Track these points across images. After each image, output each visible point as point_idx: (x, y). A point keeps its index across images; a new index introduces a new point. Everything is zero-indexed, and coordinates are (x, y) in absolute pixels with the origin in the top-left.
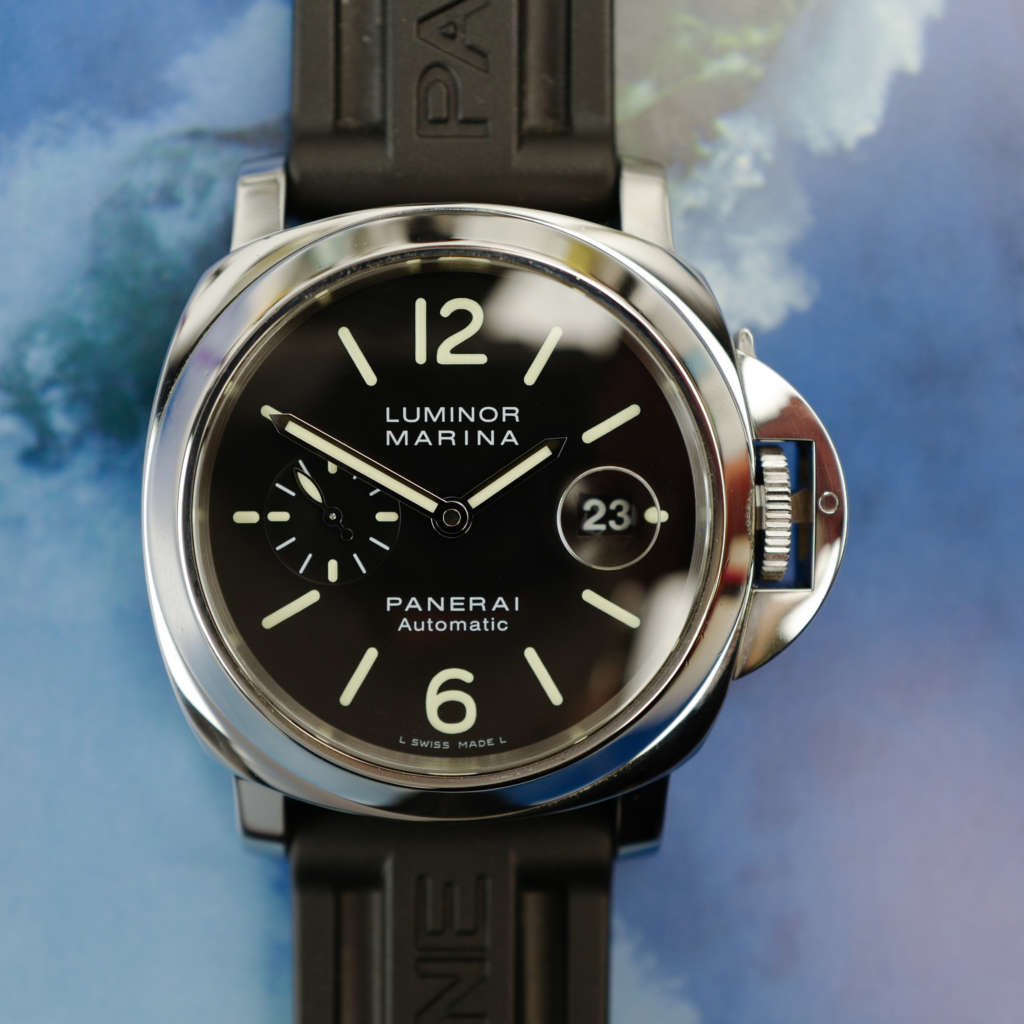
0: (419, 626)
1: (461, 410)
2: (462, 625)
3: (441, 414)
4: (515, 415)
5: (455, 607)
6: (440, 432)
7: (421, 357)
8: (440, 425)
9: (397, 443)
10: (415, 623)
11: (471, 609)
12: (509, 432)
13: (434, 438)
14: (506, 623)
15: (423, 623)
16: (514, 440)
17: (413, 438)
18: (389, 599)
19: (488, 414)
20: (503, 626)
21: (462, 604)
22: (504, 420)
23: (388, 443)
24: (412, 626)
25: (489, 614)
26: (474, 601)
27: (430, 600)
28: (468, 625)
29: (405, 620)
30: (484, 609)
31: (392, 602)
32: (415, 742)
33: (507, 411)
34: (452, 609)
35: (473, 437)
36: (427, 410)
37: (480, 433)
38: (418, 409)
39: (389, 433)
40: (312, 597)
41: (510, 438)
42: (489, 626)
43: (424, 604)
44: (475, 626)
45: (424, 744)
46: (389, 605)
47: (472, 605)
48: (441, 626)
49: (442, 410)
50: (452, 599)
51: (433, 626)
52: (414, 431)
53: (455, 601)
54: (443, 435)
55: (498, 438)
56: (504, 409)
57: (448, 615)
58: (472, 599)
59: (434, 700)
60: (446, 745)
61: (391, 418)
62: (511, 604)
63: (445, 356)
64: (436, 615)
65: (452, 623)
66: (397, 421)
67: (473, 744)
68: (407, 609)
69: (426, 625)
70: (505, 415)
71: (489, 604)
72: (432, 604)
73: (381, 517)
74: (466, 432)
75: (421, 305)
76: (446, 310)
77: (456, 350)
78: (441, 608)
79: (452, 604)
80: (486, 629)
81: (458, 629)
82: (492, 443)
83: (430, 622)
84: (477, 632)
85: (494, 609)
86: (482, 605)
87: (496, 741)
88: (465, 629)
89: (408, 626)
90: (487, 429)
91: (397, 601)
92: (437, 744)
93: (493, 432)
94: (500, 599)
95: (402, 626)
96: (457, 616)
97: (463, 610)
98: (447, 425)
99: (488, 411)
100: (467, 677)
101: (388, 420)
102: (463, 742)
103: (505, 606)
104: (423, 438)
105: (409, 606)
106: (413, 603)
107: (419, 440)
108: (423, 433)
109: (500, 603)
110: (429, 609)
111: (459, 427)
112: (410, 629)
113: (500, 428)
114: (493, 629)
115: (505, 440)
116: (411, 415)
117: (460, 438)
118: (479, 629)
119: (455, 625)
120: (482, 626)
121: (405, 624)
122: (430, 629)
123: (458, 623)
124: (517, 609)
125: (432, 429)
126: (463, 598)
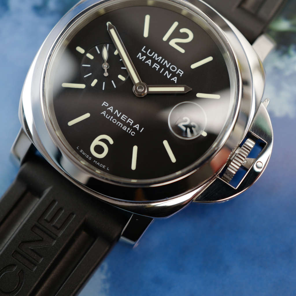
0: (108, 117)
1: (166, 61)
2: (121, 125)
3: (159, 59)
4: (181, 74)
5: (123, 118)
6: (155, 64)
7: (165, 39)
8: (157, 62)
9: (140, 58)
10: (107, 115)
11: (127, 122)
12: (176, 78)
13: (152, 64)
14: (135, 133)
15: (110, 116)
16: (176, 81)
17: (146, 60)
18: (105, 102)
19: (173, 68)
20: (133, 134)
21: (126, 119)
22: (177, 73)
23: (138, 57)
24: (106, 115)
25: (131, 127)
26: (130, 120)
27: (117, 111)
28: (123, 126)
29: (105, 112)
30: (131, 125)
31: (105, 104)
32: (81, 151)
33: (180, 71)
34: (121, 118)
35: (164, 72)
36: (156, 55)
37: (167, 72)
38: (154, 53)
39: (140, 54)
40: (82, 86)
41: (175, 79)
42: (129, 131)
43: (114, 111)
44: (125, 128)
45: (84, 154)
46: (103, 104)
47: (128, 121)
48: (114, 121)
49: (161, 58)
50: (124, 115)
51: (112, 119)
52: (148, 58)
53: (124, 116)
54: (156, 65)
55: (171, 77)
56: (179, 70)
57: (119, 119)
58: (129, 119)
59: (96, 142)
60: (90, 158)
61: (144, 50)
62: (140, 129)
63: (172, 43)
64: (115, 116)
65: (118, 122)
66: (145, 52)
67: (98, 164)
68: (108, 109)
69: (110, 118)
70: (178, 72)
71: (134, 124)
72: (116, 112)
73: (120, 77)
74: (163, 69)
75: (176, 24)
76: (182, 30)
77: (177, 44)
78: (118, 116)
79: (123, 117)
80: (127, 131)
81: (119, 125)
82: (168, 77)
83: (112, 117)
84: (124, 130)
85: (134, 127)
86: (131, 123)
87: (106, 168)
88: (121, 127)
89: (105, 114)
90: (170, 72)
91: (107, 105)
92: (87, 156)
93: (171, 74)
94: (138, 125)
95: (103, 113)
96: (121, 121)
97: (125, 121)
98: (159, 63)
99: (174, 67)
100: (111, 142)
101: (142, 50)
102: (96, 161)
103: (138, 128)
104: (149, 62)
105: (109, 108)
106: (111, 109)
107: (147, 62)
108: (150, 60)
109: (137, 126)
110: (115, 113)
111: (162, 66)
112: (104, 116)
113: (174, 75)
114: (129, 133)
115: (173, 79)
116: (150, 53)
117: (160, 69)
118: (125, 130)
119: (119, 124)
120: (127, 129)
121: (104, 113)
122: (110, 120)
123: (120, 124)
124: (141, 131)
125: (154, 61)
126: (127, 117)
